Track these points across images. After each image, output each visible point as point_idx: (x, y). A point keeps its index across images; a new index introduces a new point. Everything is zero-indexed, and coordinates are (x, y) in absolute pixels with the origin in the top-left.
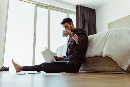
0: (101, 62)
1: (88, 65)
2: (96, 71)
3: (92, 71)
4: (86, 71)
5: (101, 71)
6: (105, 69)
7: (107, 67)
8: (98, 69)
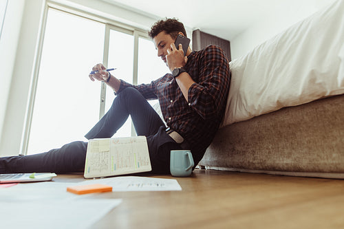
0: (294, 134)
1: (239, 148)
2: (274, 169)
3: (255, 169)
4: (232, 167)
5: (300, 170)
6: (322, 162)
7: (334, 155)
8: (284, 161)
